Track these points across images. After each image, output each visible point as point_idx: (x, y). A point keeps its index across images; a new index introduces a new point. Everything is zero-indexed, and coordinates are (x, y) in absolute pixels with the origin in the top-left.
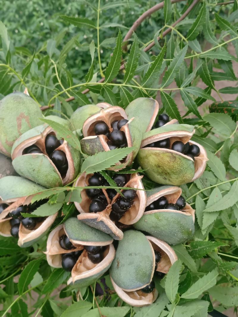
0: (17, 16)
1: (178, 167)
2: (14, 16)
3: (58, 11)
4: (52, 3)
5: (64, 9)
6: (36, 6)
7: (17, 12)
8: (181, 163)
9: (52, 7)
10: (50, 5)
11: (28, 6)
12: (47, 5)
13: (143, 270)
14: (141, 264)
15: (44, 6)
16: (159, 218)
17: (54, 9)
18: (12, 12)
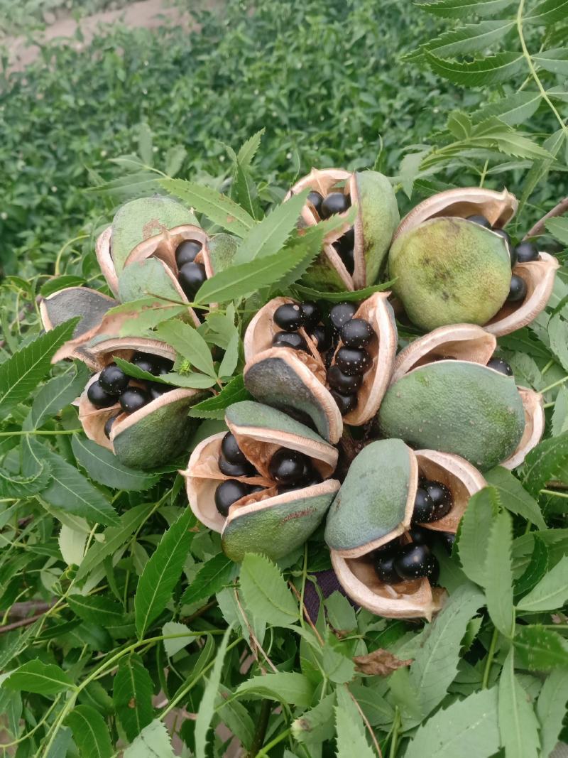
0: (227, 125)
1: (466, 249)
2: (222, 125)
3: (317, 122)
4: (308, 105)
5: (333, 121)
6: (272, 106)
7: (229, 116)
8: (471, 239)
9: (305, 114)
10: (302, 110)
11: (254, 106)
12: (295, 108)
13: (386, 499)
14: (382, 487)
15: (290, 111)
16: (424, 380)
17: (309, 119)
18: (219, 114)
